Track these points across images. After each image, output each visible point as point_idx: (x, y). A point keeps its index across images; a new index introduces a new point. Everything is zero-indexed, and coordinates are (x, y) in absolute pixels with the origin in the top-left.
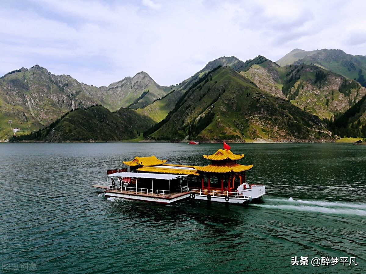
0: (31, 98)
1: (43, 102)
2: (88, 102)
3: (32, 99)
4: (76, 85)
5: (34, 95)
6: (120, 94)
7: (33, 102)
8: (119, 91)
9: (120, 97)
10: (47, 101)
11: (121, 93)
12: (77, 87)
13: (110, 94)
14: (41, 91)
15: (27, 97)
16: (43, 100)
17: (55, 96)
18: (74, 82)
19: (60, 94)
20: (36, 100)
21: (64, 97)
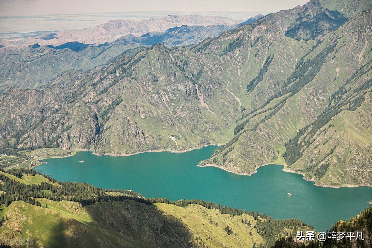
0: (165, 93)
1: (175, 97)
2: (212, 86)
3: (166, 95)
4: (195, 61)
5: (166, 89)
6: (238, 59)
7: (167, 97)
8: (237, 55)
9: (239, 63)
10: (180, 96)
11: (240, 57)
12: (197, 65)
13: (227, 60)
14: (171, 84)
15: (161, 92)
16: (175, 95)
17: (183, 85)
18: (193, 57)
19: (186, 82)
20: (169, 94)
21: (190, 84)
